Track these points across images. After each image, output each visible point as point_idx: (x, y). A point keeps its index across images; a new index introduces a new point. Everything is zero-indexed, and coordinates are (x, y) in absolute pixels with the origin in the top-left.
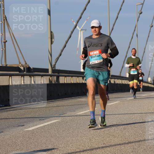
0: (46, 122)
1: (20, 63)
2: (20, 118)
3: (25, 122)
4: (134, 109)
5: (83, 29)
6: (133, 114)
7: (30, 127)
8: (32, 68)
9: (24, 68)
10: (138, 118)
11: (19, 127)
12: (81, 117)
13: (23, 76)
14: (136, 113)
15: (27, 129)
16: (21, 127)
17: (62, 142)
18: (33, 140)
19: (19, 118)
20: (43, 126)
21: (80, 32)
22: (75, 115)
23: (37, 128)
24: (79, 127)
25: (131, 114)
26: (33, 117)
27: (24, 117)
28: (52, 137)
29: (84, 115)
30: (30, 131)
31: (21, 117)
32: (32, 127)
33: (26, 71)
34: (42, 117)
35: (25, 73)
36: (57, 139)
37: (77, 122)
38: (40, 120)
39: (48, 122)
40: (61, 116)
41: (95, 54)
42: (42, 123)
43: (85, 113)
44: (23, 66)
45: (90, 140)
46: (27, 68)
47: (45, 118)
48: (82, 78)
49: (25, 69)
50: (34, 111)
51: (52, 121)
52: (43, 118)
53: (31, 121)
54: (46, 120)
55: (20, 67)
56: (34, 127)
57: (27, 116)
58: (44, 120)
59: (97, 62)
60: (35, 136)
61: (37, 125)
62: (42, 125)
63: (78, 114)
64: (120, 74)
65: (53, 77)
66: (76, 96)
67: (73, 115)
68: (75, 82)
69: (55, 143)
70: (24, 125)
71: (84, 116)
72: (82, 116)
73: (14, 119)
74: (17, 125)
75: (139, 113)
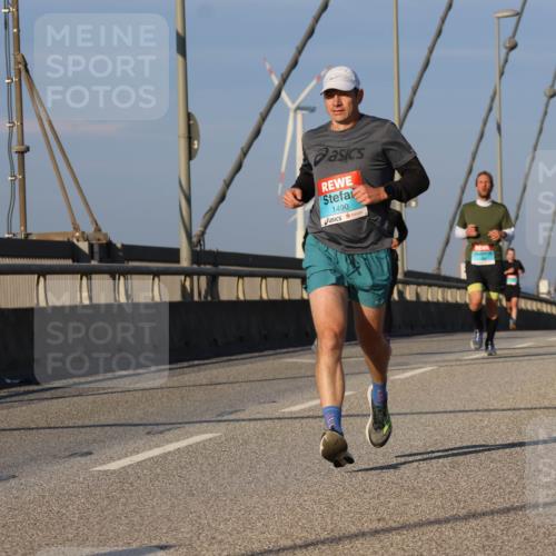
0: (171, 442)
1: (76, 228)
2: (79, 427)
3: (94, 441)
4: (487, 395)
5: (302, 105)
6: (486, 410)
7: (112, 459)
8: (119, 246)
9: (91, 246)
10: (503, 427)
11: (72, 459)
12: (297, 423)
13: (87, 273)
14: (495, 410)
15: (101, 464)
16: (83, 460)
17: (230, 514)
18: (124, 505)
19: (74, 427)
20: (160, 456)
21: (292, 115)
22: (277, 415)
23: (139, 464)
24: (289, 460)
25: (477, 411)
26: (123, 422)
27: (91, 423)
28: (193, 495)
29: (306, 414)
30: (113, 472)
31: (80, 423)
32: (119, 459)
33: (97, 256)
34: (157, 424)
35: (94, 263)
36: (211, 502)
37: (283, 441)
38: (148, 433)
39: (178, 440)
40: (225, 418)
41: (338, 186)
42: (157, 446)
43: (310, 409)
44: (87, 240)
45: (332, 506)
46: (101, 246)
47: (168, 427)
48: (298, 281)
49: (96, 249)
50: (127, 402)
51: (192, 436)
52: (161, 428)
53: (116, 439)
54: (168, 435)
55: (75, 241)
56: (128, 459)
57: (103, 420)
58: (161, 432)
59: (348, 216)
60: (131, 492)
61: (138, 453)
62: (156, 452)
63: (287, 410)
64: (439, 269)
65: (195, 278)
66: (280, 348)
67: (267, 416)
68: (275, 296)
69: (203, 517)
70: (91, 453)
71: (307, 420)
72: (302, 418)
73: (56, 431)
74: (67, 454)
75: (505, 407)
